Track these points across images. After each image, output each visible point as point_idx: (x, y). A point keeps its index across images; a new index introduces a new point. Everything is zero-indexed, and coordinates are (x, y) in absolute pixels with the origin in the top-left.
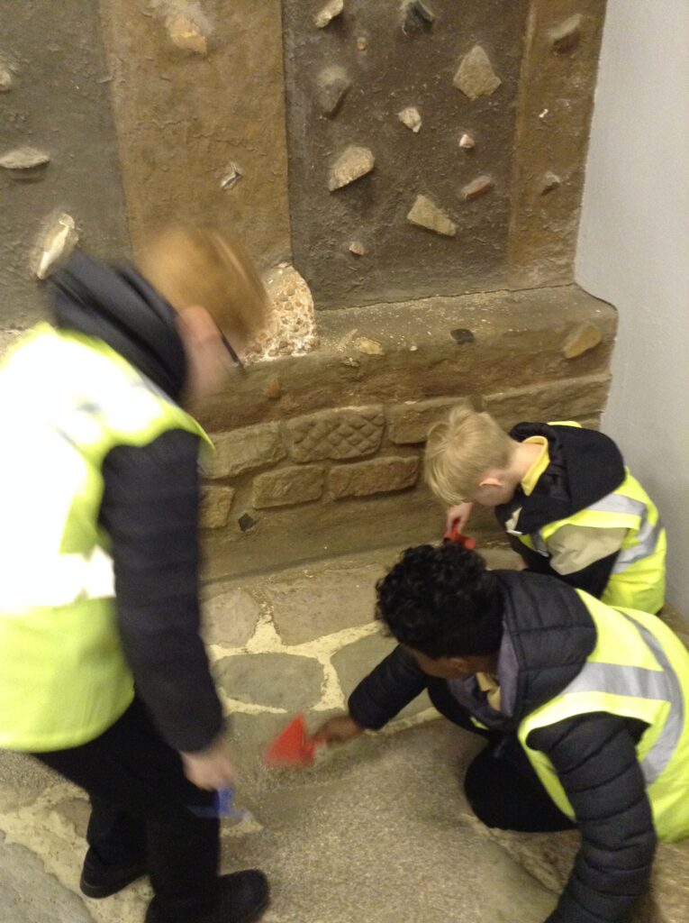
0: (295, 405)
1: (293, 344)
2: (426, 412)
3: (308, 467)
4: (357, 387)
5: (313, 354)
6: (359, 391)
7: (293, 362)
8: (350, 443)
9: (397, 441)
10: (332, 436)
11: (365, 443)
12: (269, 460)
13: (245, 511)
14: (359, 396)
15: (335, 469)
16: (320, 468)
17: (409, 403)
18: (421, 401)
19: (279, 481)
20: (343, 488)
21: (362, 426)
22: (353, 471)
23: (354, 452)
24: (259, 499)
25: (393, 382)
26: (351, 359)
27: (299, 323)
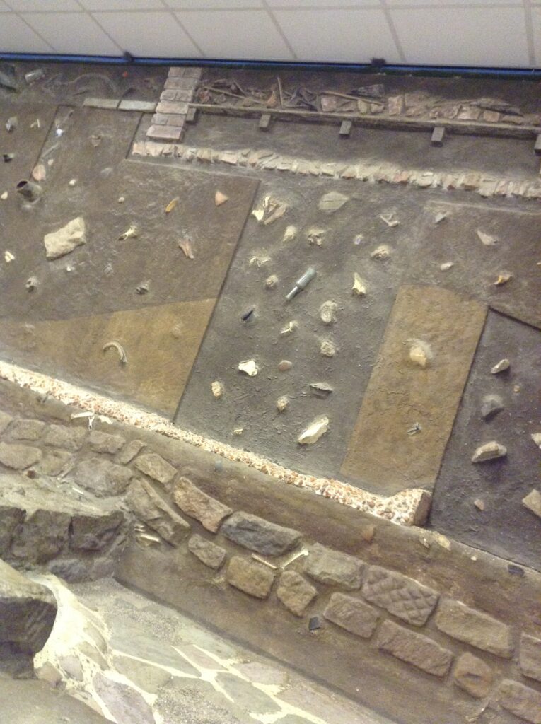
0: (379, 555)
1: (394, 514)
2: (469, 615)
3: (369, 607)
4: (425, 566)
5: (404, 527)
6: (425, 571)
7: (389, 525)
8: (405, 605)
9: (440, 627)
10: (394, 592)
11: (414, 613)
12: (346, 583)
13: (318, 616)
14: (424, 574)
15: (388, 622)
16: (376, 613)
17: (460, 603)
18: (470, 607)
19: (346, 604)
20: (386, 641)
21: (417, 598)
22: (399, 631)
23: (404, 615)
24: (329, 611)
25: (452, 577)
26: (425, 540)
27: (404, 503)
